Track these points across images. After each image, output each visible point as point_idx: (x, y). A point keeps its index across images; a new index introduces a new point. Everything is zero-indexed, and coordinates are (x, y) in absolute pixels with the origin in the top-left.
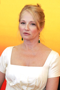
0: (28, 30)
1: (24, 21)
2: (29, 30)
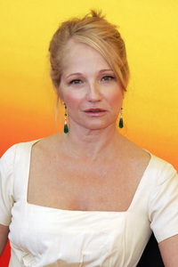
0: (99, 101)
1: (78, 74)
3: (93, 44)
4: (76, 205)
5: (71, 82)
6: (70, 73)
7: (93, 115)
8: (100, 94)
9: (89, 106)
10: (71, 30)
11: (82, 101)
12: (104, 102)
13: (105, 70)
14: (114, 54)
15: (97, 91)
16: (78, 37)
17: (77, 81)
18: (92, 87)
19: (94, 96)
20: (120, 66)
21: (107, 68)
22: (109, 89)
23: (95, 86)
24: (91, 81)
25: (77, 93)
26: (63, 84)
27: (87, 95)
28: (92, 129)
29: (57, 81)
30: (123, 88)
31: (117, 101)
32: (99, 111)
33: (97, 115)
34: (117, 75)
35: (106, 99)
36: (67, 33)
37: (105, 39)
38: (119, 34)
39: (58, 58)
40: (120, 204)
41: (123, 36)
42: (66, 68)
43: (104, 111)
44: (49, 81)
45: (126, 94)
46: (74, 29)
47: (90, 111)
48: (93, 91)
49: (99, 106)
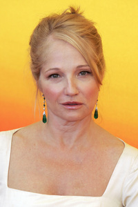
0: (76, 95)
1: (57, 69)
2: (77, 92)
3: (72, 41)
4: (54, 190)
5: (50, 76)
6: (49, 68)
7: (70, 107)
8: (77, 88)
9: (66, 100)
10: (50, 26)
11: (60, 95)
12: (80, 96)
13: (82, 66)
14: (91, 50)
15: (74, 86)
16: (57, 34)
17: (56, 75)
18: (69, 82)
19: (71, 90)
20: (96, 61)
21: (84, 63)
22: (86, 84)
23: (72, 81)
24: (69, 76)
25: (56, 87)
26: (42, 77)
27: (64, 89)
28: (69, 121)
29: (37, 74)
30: (99, 82)
31: (93, 94)
32: (76, 104)
33: (74, 107)
34: (93, 70)
35: (83, 93)
36: (47, 29)
37: (82, 36)
38: (96, 30)
39: (38, 53)
40: (95, 189)
41: (100, 32)
42: (45, 63)
43: (81, 104)
44: (29, 73)
45: (102, 88)
46: (53, 25)
47: (68, 104)
48: (70, 85)
49: (76, 100)
